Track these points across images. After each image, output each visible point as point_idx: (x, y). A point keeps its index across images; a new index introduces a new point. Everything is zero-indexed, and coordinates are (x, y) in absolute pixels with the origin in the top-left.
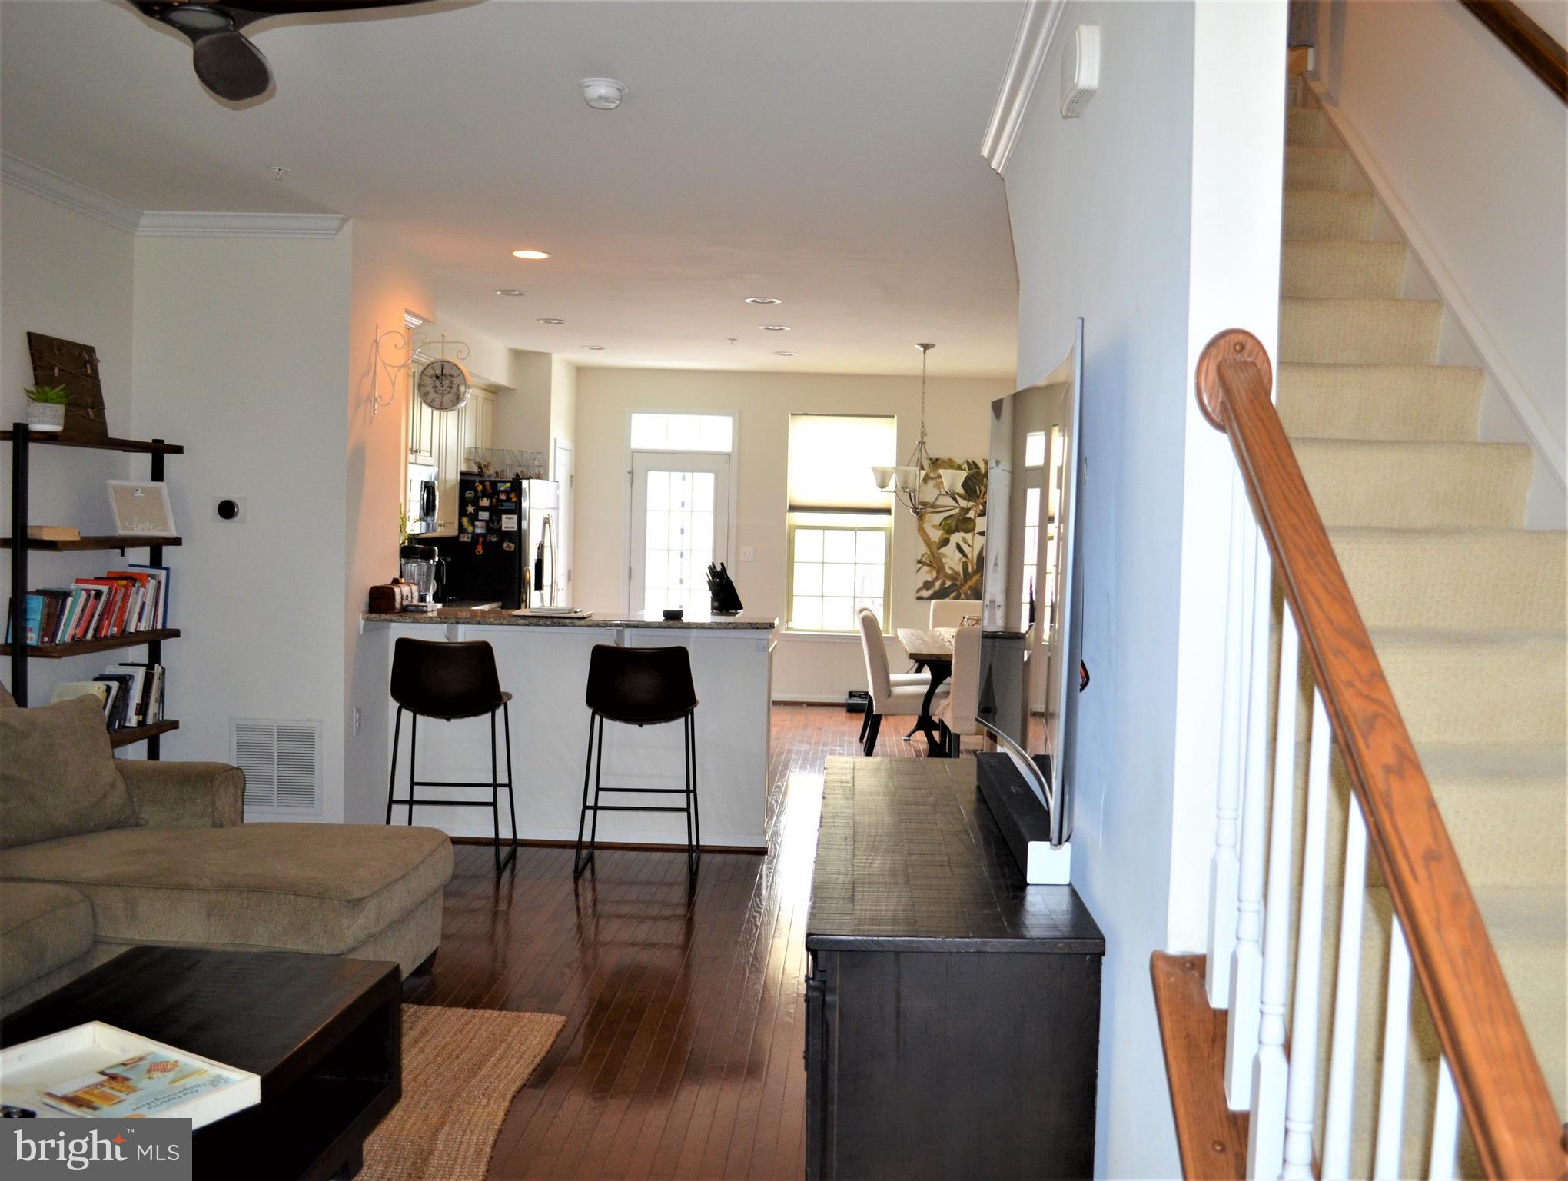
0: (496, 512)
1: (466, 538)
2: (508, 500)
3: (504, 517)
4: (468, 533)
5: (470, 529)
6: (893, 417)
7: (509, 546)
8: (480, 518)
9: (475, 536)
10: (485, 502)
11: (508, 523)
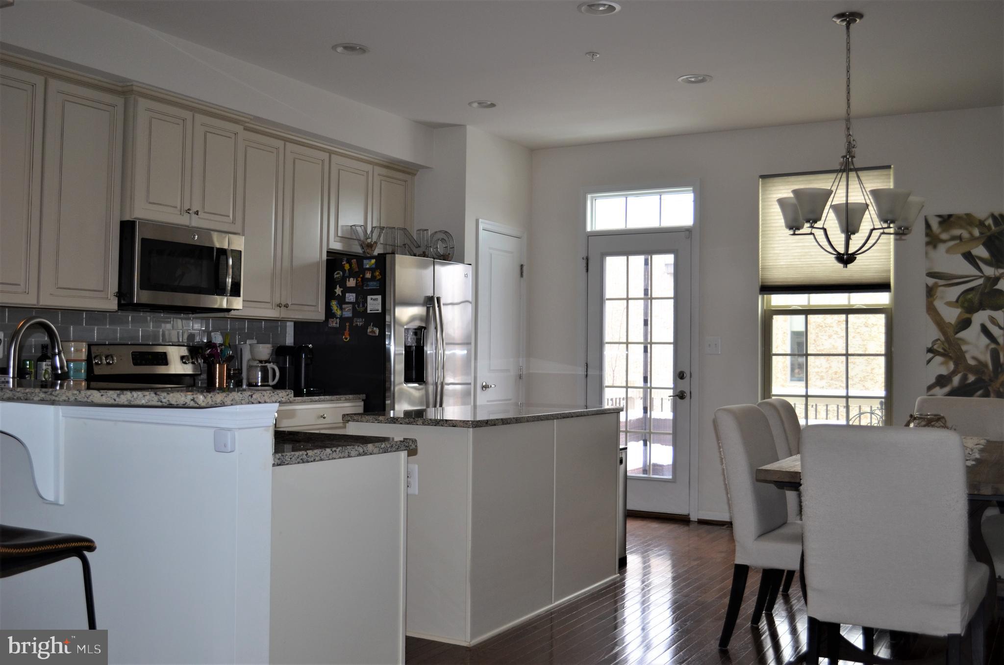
0: (362, 293)
1: (334, 323)
2: (373, 278)
3: (369, 298)
4: (337, 318)
5: (339, 313)
6: (889, 167)
7: (373, 332)
8: (347, 300)
9: (343, 319)
10: (351, 283)
11: (374, 304)
